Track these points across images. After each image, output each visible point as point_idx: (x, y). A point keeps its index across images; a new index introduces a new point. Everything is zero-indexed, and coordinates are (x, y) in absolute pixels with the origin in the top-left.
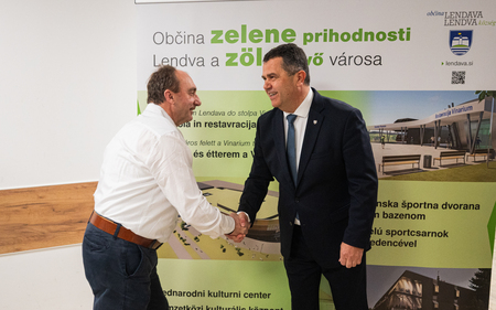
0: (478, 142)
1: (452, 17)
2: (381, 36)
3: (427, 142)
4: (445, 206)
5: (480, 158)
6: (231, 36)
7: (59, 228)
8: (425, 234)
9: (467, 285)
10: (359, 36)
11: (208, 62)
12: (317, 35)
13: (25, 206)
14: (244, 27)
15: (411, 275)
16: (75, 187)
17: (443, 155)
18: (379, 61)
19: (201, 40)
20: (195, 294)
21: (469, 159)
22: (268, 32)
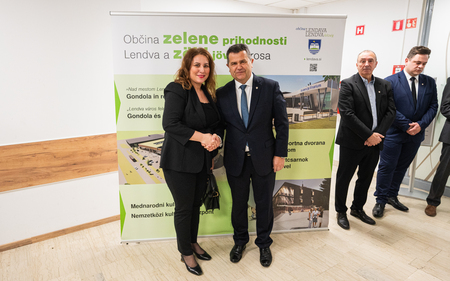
0: (324, 105)
1: (309, 31)
2: (270, 42)
3: (296, 106)
4: (306, 143)
5: (325, 114)
6: (177, 40)
7: (59, 169)
8: (295, 160)
9: (318, 188)
10: (257, 41)
11: (162, 56)
12: (232, 40)
13: (34, 155)
14: (185, 34)
15: (288, 185)
16: (70, 141)
17: (305, 113)
18: (268, 57)
19: (156, 41)
20: (158, 205)
21: (319, 115)
22: (201, 37)
